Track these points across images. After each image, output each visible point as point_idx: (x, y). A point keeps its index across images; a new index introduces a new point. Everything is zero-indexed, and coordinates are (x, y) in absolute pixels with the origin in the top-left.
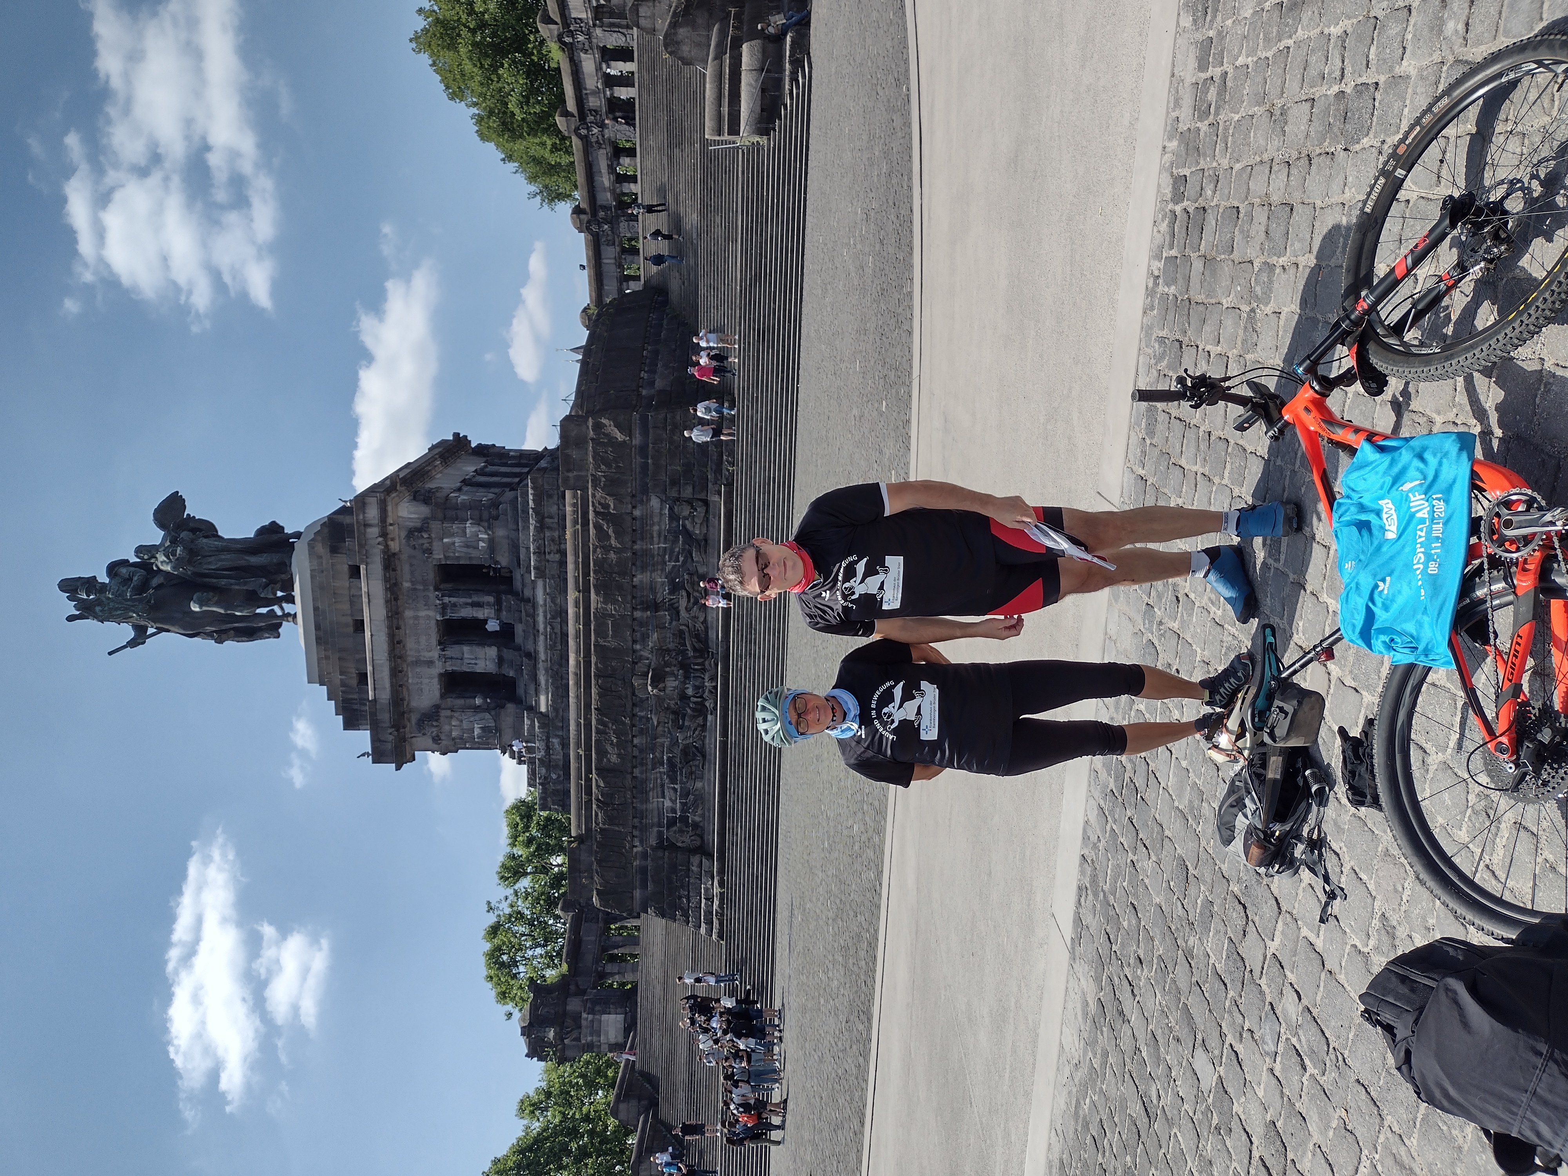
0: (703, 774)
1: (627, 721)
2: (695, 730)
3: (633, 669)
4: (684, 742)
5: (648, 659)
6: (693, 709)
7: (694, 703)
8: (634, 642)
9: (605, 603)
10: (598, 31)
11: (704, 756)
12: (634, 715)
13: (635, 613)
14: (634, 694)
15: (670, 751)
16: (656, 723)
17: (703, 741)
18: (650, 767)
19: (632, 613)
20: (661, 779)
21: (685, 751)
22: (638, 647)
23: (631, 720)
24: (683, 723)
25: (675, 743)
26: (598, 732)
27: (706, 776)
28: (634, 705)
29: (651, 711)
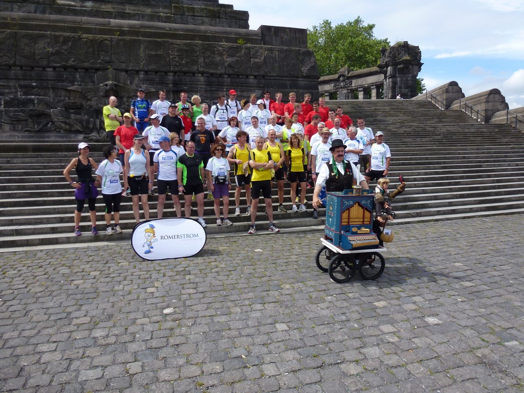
0: (18, 131)
1: (71, 63)
2: (66, 123)
3: (121, 70)
4: (53, 114)
5: (131, 83)
6: (88, 122)
7: (95, 123)
8: (146, 72)
9: (179, 50)
10: (345, 91)
11: (39, 131)
12: (76, 69)
13: (171, 74)
14: (97, 70)
15: (40, 101)
16: (70, 88)
17: (54, 130)
18: (22, 83)
19: (172, 72)
20: (9, 93)
21: (41, 115)
22: (142, 76)
23: (72, 67)
24: (72, 113)
25: (49, 105)
26: (56, 37)
27: (17, 134)
28: (87, 69)
29: (81, 85)
